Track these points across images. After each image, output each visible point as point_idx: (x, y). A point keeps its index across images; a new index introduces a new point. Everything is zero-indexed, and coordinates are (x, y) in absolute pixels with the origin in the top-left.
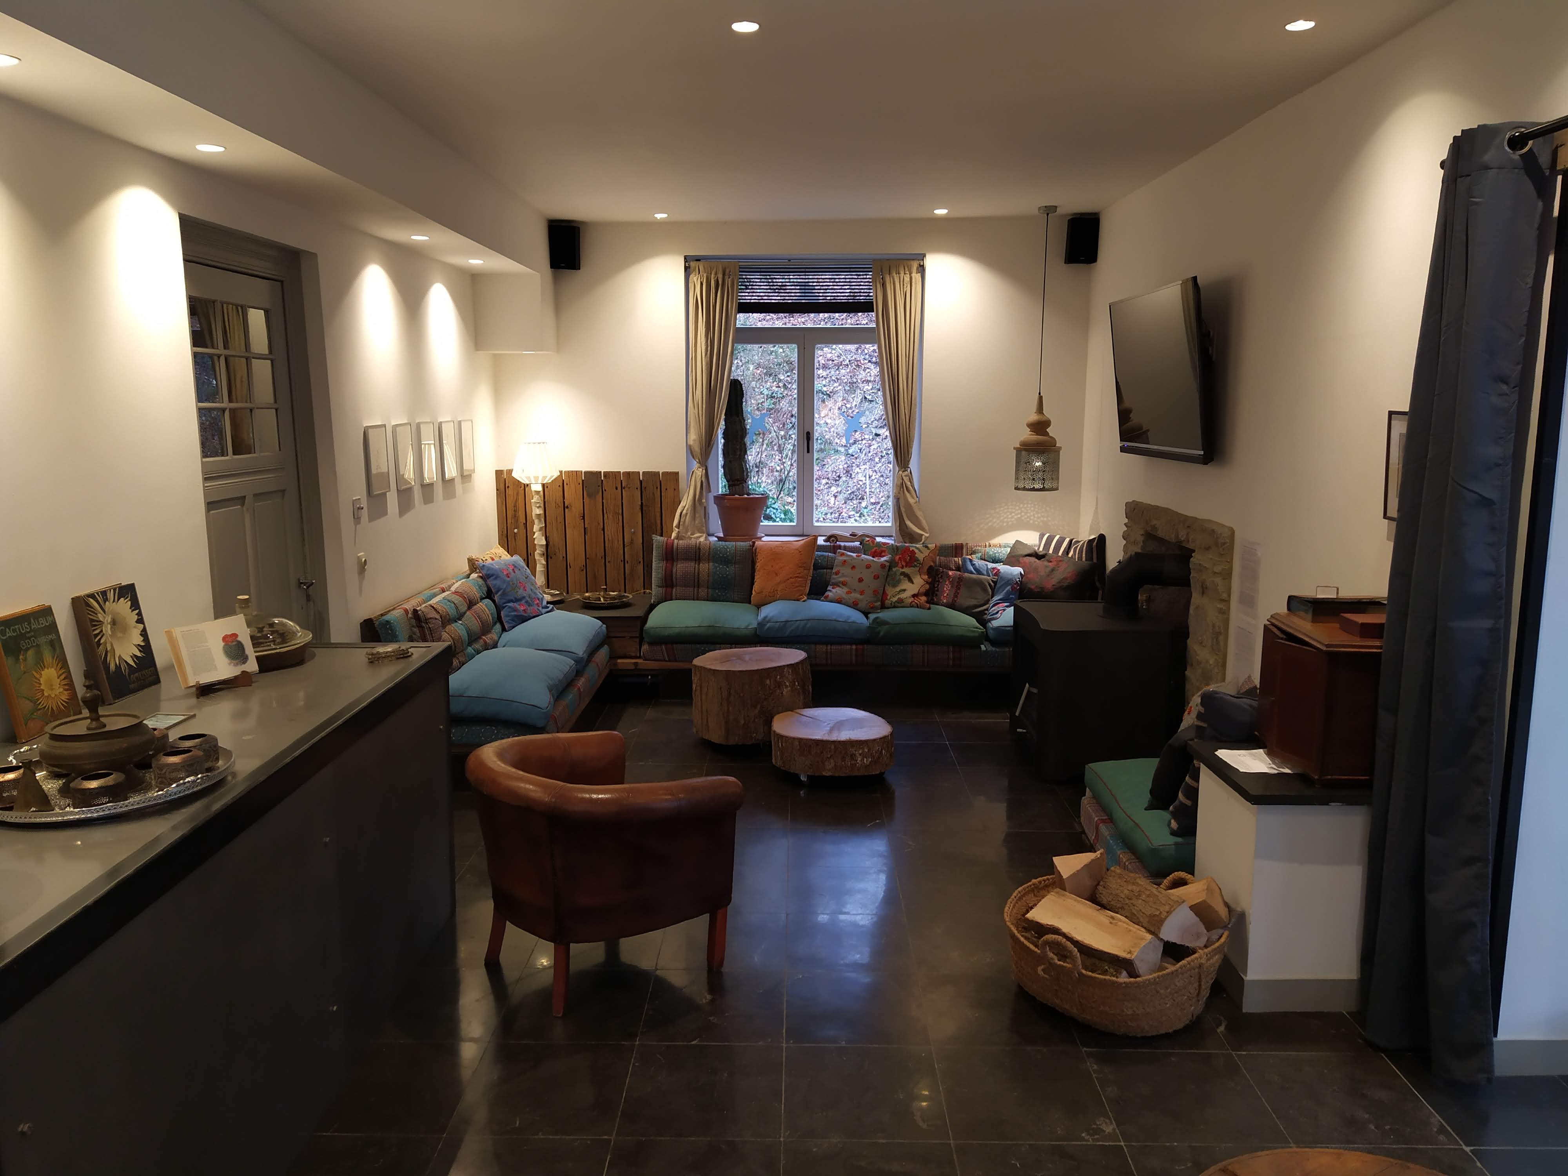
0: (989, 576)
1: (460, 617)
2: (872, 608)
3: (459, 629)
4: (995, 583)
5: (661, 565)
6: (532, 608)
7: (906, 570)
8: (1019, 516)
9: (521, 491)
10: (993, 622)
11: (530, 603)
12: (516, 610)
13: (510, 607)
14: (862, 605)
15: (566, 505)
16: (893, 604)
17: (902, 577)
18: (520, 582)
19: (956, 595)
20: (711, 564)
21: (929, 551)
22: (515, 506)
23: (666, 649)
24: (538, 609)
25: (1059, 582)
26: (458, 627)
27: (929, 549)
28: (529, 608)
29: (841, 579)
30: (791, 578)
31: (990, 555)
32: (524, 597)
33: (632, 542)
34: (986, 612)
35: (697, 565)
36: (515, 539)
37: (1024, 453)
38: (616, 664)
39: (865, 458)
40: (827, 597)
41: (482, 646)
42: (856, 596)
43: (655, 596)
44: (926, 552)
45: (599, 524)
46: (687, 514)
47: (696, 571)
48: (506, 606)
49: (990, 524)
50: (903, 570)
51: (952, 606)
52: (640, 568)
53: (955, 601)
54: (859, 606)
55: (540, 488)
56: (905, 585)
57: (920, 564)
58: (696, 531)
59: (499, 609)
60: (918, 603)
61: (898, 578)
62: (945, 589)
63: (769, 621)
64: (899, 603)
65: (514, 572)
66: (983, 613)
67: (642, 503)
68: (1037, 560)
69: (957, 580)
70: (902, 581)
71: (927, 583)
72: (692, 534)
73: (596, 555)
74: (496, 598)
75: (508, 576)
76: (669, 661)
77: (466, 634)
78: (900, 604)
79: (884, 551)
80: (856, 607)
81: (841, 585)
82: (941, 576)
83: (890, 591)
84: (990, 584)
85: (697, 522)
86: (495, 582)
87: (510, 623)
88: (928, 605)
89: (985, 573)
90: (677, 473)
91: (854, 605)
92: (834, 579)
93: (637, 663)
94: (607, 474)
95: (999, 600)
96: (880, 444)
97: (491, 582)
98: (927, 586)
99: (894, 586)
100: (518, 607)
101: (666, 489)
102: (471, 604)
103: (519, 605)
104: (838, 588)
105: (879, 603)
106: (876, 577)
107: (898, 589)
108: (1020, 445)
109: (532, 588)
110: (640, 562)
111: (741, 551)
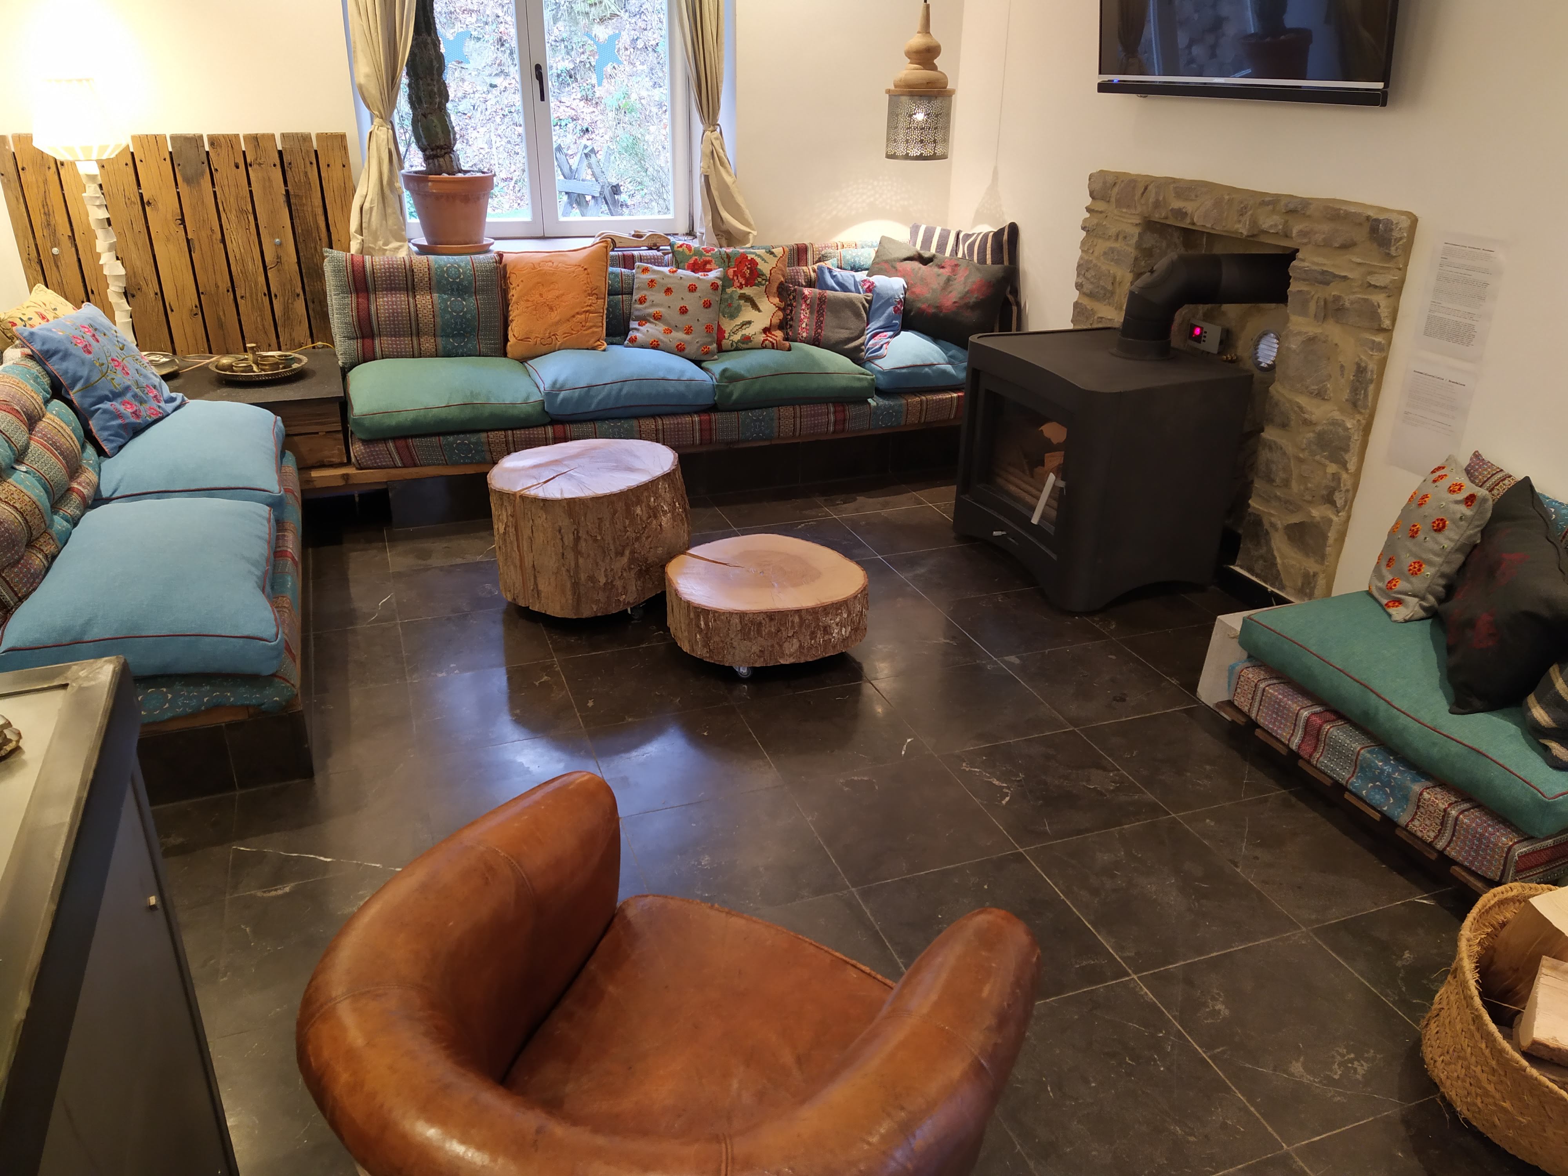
0: (860, 293)
1: (20, 456)
2: (707, 353)
3: (26, 487)
4: (870, 302)
5: (348, 301)
6: (147, 406)
7: (747, 291)
8: (872, 199)
9: (52, 175)
10: (877, 362)
11: (141, 397)
12: (119, 416)
13: (105, 411)
14: (690, 350)
15: (145, 201)
16: (735, 345)
17: (742, 302)
18: (113, 360)
19: (819, 325)
20: (435, 295)
21: (777, 259)
22: (45, 204)
23: (397, 448)
24: (159, 407)
25: (961, 298)
26: (22, 482)
27: (775, 256)
28: (142, 408)
29: (652, 310)
30: (578, 313)
31: (848, 261)
32: (127, 389)
33: (279, 261)
34: (863, 347)
35: (411, 300)
36: (57, 267)
37: (905, 99)
38: (310, 481)
39: (481, 119)
40: (633, 340)
41: (77, 507)
42: (679, 336)
43: (344, 354)
44: (772, 262)
45: (212, 230)
46: (371, 209)
47: (412, 309)
48: (99, 409)
49: (834, 213)
50: (742, 291)
51: (816, 342)
52: (300, 306)
53: (819, 334)
54: (686, 351)
55: (95, 170)
56: (748, 314)
57: (766, 280)
58: (391, 239)
59: (83, 416)
60: (774, 342)
61: (735, 305)
62: (802, 317)
63: (561, 389)
64: (743, 343)
65: (98, 341)
66: (858, 349)
67: (287, 191)
68: (921, 265)
69: (817, 302)
70: (743, 308)
71: (780, 309)
72: (386, 244)
73: (217, 287)
74: (74, 395)
75: (87, 349)
76: (405, 466)
77: (43, 494)
78: (746, 345)
79: (709, 262)
80: (682, 354)
81: (652, 320)
82: (794, 298)
83: (728, 326)
84: (863, 306)
85: (390, 222)
86: (65, 365)
87: (111, 441)
88: (787, 343)
89: (853, 289)
90: (343, 137)
91: (680, 351)
92: (637, 310)
93: (347, 475)
94: (214, 141)
95: (877, 329)
96: (498, 99)
97: (55, 366)
98: (780, 314)
99: (732, 316)
100: (121, 408)
101: (328, 166)
102: (32, 420)
103: (123, 403)
104: (648, 324)
105: (715, 345)
106: (707, 305)
107: (739, 321)
108: (896, 86)
109: (137, 366)
110: (298, 295)
111: (482, 271)
